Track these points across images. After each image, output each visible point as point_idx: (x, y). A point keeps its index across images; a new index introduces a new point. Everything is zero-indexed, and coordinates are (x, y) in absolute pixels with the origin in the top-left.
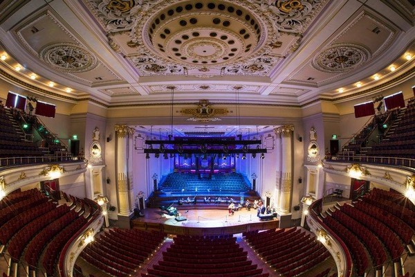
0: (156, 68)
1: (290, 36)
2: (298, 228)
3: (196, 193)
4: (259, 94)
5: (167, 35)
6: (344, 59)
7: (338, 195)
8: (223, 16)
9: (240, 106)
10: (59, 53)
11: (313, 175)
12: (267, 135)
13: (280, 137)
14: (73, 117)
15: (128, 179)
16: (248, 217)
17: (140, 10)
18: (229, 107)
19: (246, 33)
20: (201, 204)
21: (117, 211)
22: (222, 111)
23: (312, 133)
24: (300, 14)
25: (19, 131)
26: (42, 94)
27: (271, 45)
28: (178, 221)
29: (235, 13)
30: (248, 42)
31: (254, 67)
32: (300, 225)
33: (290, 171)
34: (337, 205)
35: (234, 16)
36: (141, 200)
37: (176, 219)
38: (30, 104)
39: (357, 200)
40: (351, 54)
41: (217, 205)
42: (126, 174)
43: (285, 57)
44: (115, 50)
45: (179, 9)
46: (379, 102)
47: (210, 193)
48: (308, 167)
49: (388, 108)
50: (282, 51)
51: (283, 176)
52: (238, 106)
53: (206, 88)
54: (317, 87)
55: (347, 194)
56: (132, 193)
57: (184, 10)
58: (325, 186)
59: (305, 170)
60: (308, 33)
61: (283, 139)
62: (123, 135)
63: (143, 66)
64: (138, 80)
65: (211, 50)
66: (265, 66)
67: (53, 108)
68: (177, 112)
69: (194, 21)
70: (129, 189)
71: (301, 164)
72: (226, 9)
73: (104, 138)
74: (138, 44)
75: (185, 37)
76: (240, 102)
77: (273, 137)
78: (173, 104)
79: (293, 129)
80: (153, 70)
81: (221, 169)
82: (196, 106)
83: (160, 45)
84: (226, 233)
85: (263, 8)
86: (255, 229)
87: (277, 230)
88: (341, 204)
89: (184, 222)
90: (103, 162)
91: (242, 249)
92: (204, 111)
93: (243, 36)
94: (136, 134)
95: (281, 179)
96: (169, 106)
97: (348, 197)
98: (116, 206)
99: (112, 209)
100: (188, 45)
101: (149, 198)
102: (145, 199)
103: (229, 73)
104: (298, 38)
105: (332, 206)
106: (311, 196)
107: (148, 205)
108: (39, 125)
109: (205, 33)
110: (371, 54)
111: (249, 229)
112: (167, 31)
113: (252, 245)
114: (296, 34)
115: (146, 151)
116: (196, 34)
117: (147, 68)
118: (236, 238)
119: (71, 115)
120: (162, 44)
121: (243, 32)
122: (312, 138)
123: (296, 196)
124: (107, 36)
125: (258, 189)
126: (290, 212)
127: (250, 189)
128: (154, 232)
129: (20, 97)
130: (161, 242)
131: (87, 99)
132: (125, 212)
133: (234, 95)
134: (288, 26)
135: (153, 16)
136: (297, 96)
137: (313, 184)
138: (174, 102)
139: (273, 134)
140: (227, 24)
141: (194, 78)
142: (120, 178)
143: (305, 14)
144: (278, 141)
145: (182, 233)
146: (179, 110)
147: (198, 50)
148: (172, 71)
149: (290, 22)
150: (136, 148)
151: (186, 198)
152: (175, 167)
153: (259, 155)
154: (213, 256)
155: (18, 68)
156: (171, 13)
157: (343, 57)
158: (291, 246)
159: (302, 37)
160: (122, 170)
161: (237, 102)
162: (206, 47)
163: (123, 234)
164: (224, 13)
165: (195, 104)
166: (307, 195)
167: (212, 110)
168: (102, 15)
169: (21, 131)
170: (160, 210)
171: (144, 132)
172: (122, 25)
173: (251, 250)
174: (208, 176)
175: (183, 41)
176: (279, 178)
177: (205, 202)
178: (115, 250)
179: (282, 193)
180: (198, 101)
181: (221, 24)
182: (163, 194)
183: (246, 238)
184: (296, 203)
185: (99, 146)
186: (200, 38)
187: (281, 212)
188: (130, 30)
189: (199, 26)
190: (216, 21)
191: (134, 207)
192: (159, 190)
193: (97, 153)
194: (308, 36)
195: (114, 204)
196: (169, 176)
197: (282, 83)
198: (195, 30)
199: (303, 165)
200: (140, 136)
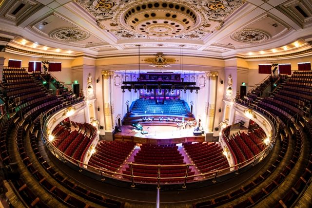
0: (128, 35)
1: (215, 22)
2: (217, 143)
3: (154, 114)
4: (196, 49)
5: (136, 22)
6: (252, 37)
7: (241, 125)
8: (172, 12)
9: (183, 57)
10: (64, 33)
11: (228, 108)
12: (200, 76)
13: (209, 79)
14: (73, 68)
15: (111, 107)
16: (186, 132)
17: (118, 8)
18: (176, 58)
19: (187, 21)
20: (157, 122)
21: (104, 129)
22: (171, 60)
23: (230, 79)
24: (222, 11)
25: (42, 88)
26: (52, 57)
27: (203, 25)
28: (143, 134)
29: (180, 10)
30: (188, 25)
31: (193, 36)
32: (218, 141)
33: (214, 103)
34: (239, 132)
35: (179, 12)
36: (119, 120)
37: (141, 133)
38: (44, 66)
39: (251, 131)
40: (256, 35)
41: (168, 122)
42: (110, 104)
43: (212, 32)
44: (102, 28)
45: (144, 7)
46: (275, 67)
47: (164, 114)
48: (226, 102)
49: (281, 72)
50: (210, 29)
51: (210, 106)
52: (182, 57)
53: (161, 45)
54: (235, 49)
55: (247, 125)
56: (114, 116)
57: (147, 8)
58: (234, 117)
59: (223, 104)
60: (228, 21)
61: (211, 81)
62: (107, 77)
63: (120, 35)
64: (116, 42)
65: (164, 30)
66: (200, 35)
67: (59, 65)
68: (142, 60)
69: (153, 15)
70: (112, 113)
71: (221, 99)
72: (174, 7)
73: (95, 81)
74: (117, 25)
75: (148, 23)
76: (183, 54)
77: (205, 78)
78: (140, 55)
79: (217, 75)
80: (127, 37)
81: (171, 96)
82: (154, 57)
83: (131, 26)
84: (172, 143)
85: (198, 7)
86: (190, 141)
87: (204, 143)
88: (241, 131)
89: (146, 135)
90: (95, 97)
91: (181, 154)
92: (160, 60)
93: (185, 23)
94: (115, 75)
95: (208, 108)
96: (137, 57)
97: (248, 127)
98: (104, 125)
99: (101, 128)
100: (150, 27)
101: (124, 118)
102: (121, 119)
103: (176, 38)
104: (221, 23)
105: (236, 132)
106: (226, 122)
107: (123, 123)
108: (52, 79)
109: (161, 21)
110: (271, 37)
111: (186, 141)
112: (137, 20)
113: (187, 152)
114: (220, 21)
115: (123, 87)
116: (155, 22)
117: (123, 36)
118: (178, 147)
119: (72, 67)
120: (133, 26)
121: (184, 20)
122: (230, 82)
123: (217, 121)
124: (97, 21)
125: (193, 113)
126: (213, 131)
127: (189, 113)
128: (128, 142)
129: (37, 63)
130: (133, 149)
131: (82, 56)
132: (110, 130)
133: (180, 50)
134: (215, 16)
135: (126, 10)
136: (221, 52)
137: (228, 114)
138: (141, 54)
139: (205, 76)
140: (174, 16)
141: (154, 40)
142: (106, 107)
143: (226, 11)
144: (207, 81)
145: (145, 142)
146: (144, 59)
147: (157, 30)
148: (139, 37)
149: (216, 15)
150: (115, 85)
151: (147, 117)
152: (141, 95)
153: (194, 91)
154: (164, 158)
155: (35, 45)
156: (138, 8)
157: (251, 36)
158: (210, 155)
159: (224, 23)
160: (107, 101)
161: (181, 54)
162: (161, 28)
163: (109, 144)
164: (172, 10)
165: (154, 55)
166: (224, 121)
167: (165, 59)
168: (93, 11)
169: (43, 88)
170: (131, 127)
171: (120, 73)
172: (106, 15)
173: (187, 156)
174: (162, 101)
175: (147, 25)
176: (207, 106)
177: (160, 121)
178: (105, 156)
179: (208, 118)
180: (156, 54)
181: (171, 17)
182: (133, 115)
183: (184, 147)
184: (216, 126)
185: (91, 86)
186: (158, 24)
187: (207, 131)
188: (112, 18)
189: (157, 18)
190: (168, 15)
191: (115, 125)
192: (130, 112)
193: (91, 91)
194: (228, 22)
195: (102, 124)
196: (136, 101)
197: (211, 45)
198: (154, 20)
199: (222, 100)
200: (117, 76)
